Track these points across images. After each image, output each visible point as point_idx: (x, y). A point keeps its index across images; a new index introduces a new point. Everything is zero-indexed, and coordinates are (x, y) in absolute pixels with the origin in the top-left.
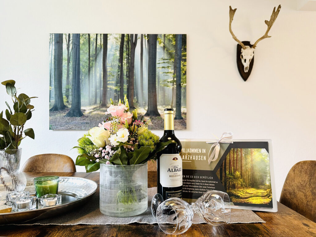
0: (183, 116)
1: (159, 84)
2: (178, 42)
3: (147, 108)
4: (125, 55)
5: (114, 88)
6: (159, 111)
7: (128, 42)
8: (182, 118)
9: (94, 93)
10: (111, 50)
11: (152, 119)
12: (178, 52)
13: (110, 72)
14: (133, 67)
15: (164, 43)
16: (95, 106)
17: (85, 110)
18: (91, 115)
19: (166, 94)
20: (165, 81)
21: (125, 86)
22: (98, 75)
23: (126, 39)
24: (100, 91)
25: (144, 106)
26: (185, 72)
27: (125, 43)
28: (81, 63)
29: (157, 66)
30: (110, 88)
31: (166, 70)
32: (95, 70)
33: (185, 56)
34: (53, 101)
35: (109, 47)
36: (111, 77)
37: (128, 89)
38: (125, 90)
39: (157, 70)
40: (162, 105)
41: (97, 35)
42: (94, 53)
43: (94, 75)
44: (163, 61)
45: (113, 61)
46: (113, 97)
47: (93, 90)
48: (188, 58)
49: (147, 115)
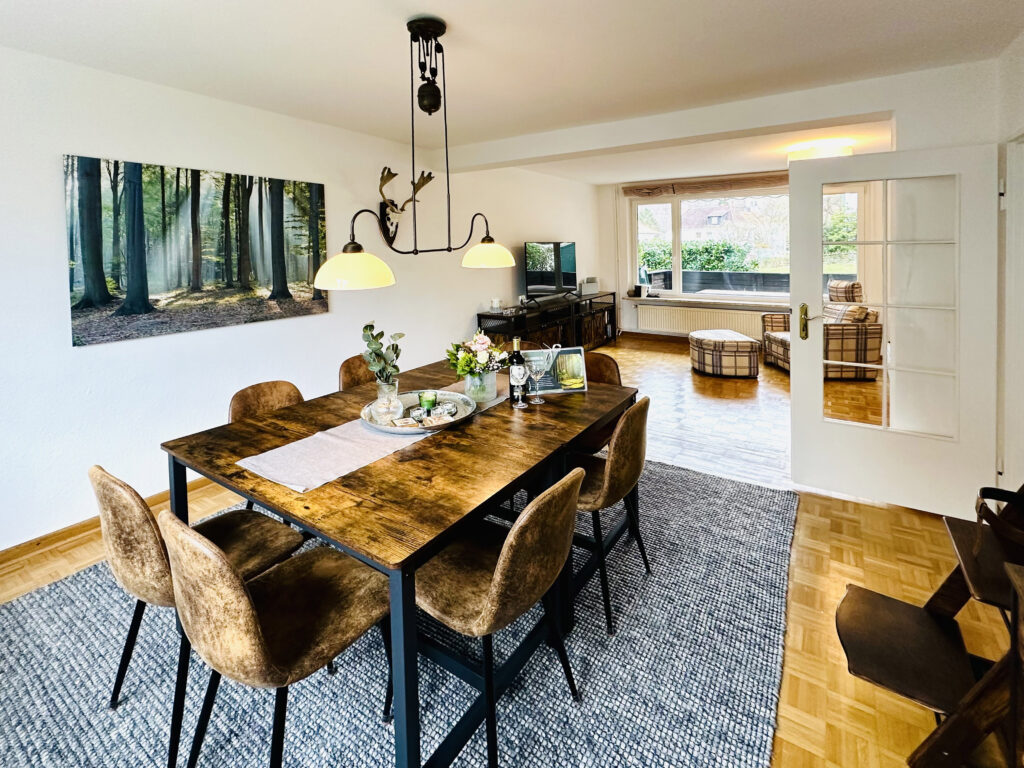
0: (323, 295)
1: (288, 251)
2: (314, 194)
3: (271, 288)
4: (232, 206)
5: (215, 259)
6: (290, 291)
7: (237, 187)
8: (322, 298)
9: (175, 269)
10: (206, 198)
11: (279, 303)
12: (314, 207)
13: (205, 232)
14: (247, 225)
15: (294, 194)
16: (178, 292)
17: (157, 301)
18: (170, 307)
19: (300, 266)
20: (297, 246)
21: (235, 256)
22: (183, 238)
23: (233, 182)
24: (187, 266)
25: (267, 285)
26: (325, 234)
27: (232, 189)
28: (146, 216)
29: (285, 225)
30: (208, 261)
31: (298, 232)
32: (177, 228)
33: (323, 213)
34: (80, 289)
35: (203, 191)
36: (209, 241)
37: (240, 260)
38: (235, 262)
39: (285, 231)
40: (294, 281)
41: (178, 169)
42: (174, 200)
43: (173, 238)
44: (292, 219)
45: (212, 215)
46: (212, 275)
47: (172, 263)
48: (327, 215)
49: (272, 297)
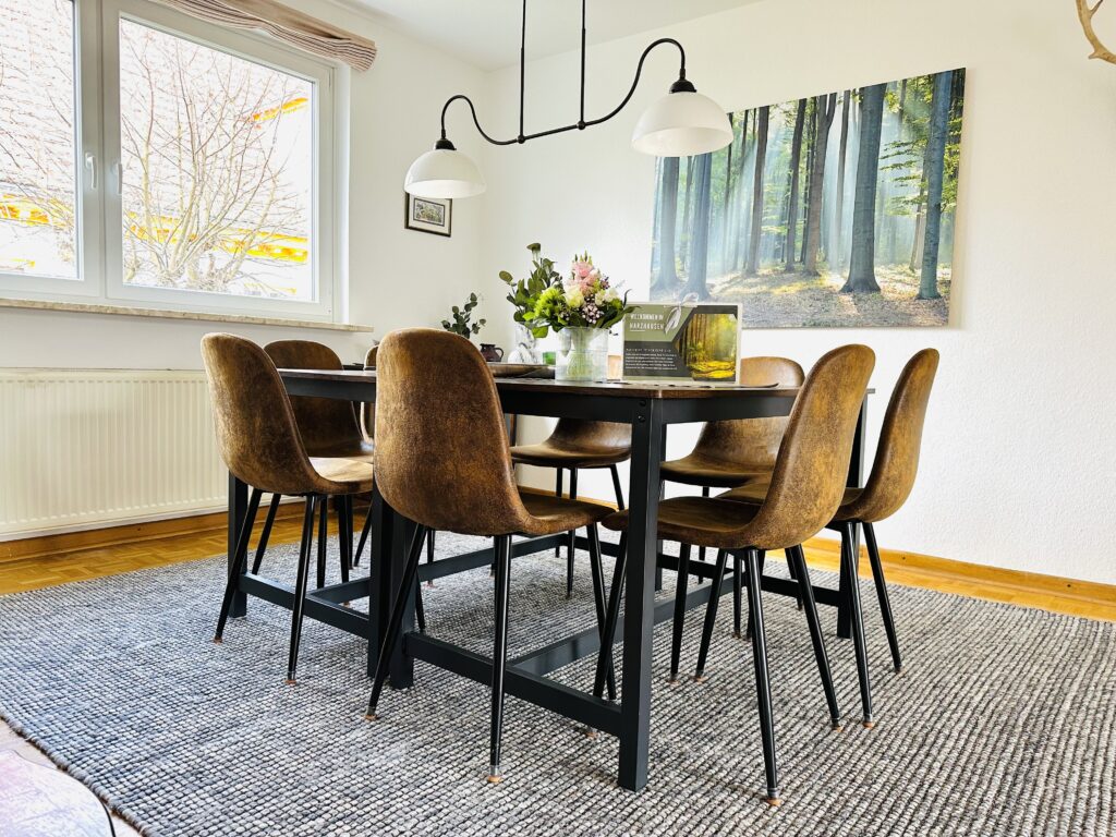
0: (941, 290)
1: (881, 211)
2: (941, 93)
3: (847, 275)
4: (804, 148)
5: (775, 230)
6: (878, 280)
7: (813, 117)
8: (938, 296)
9: (733, 247)
10: (774, 144)
11: (858, 301)
12: (940, 120)
13: (769, 193)
14: (822, 175)
15: (902, 105)
16: (733, 276)
17: (713, 286)
18: (724, 295)
19: (898, 235)
20: (898, 200)
21: (800, 224)
22: (744, 204)
23: (808, 111)
24: (745, 241)
25: (841, 269)
26: (956, 171)
27: (807, 120)
28: (712, 181)
29: (881, 163)
30: (768, 232)
31: (903, 173)
32: (740, 192)
33: (958, 127)
34: (657, 269)
35: (770, 135)
36: (772, 206)
37: (806, 230)
38: (800, 234)
39: (880, 174)
40: (885, 264)
41: (747, 111)
42: (740, 154)
43: (735, 205)
44: (896, 150)
45: (778, 167)
46: (772, 252)
47: (731, 238)
48: (964, 132)
49: (847, 289)
